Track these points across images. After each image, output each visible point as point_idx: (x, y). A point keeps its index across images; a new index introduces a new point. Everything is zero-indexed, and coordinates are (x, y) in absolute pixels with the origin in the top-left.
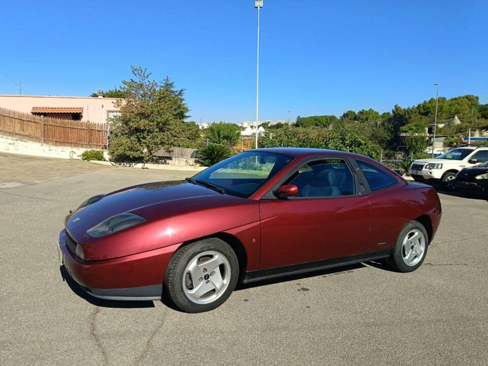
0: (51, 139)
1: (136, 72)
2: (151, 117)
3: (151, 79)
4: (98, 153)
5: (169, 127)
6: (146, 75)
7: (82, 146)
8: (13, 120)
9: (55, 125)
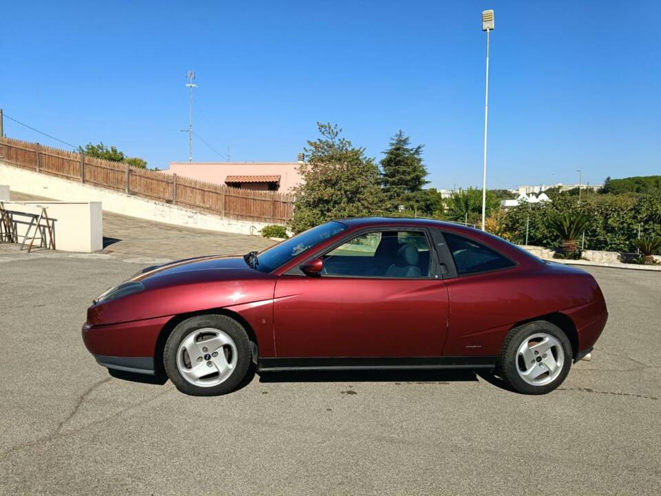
0: (232, 212)
1: (323, 130)
2: (339, 185)
3: (340, 136)
4: (280, 228)
5: (361, 196)
7: (265, 220)
8: (195, 190)
9: (237, 195)
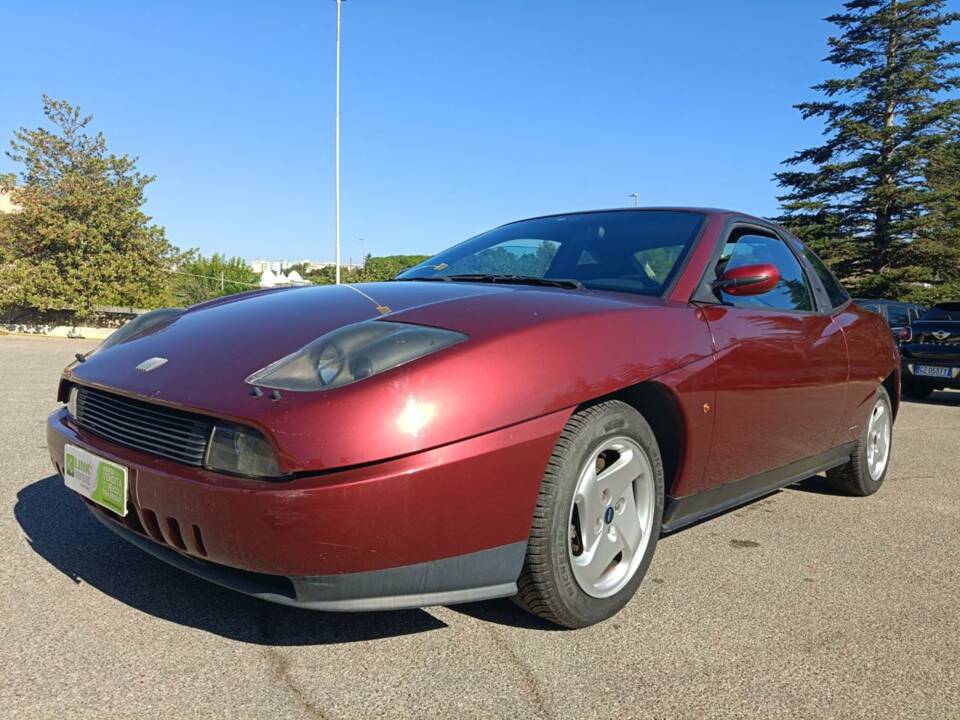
1: (53, 112)
2: (92, 218)
6: (80, 120)
